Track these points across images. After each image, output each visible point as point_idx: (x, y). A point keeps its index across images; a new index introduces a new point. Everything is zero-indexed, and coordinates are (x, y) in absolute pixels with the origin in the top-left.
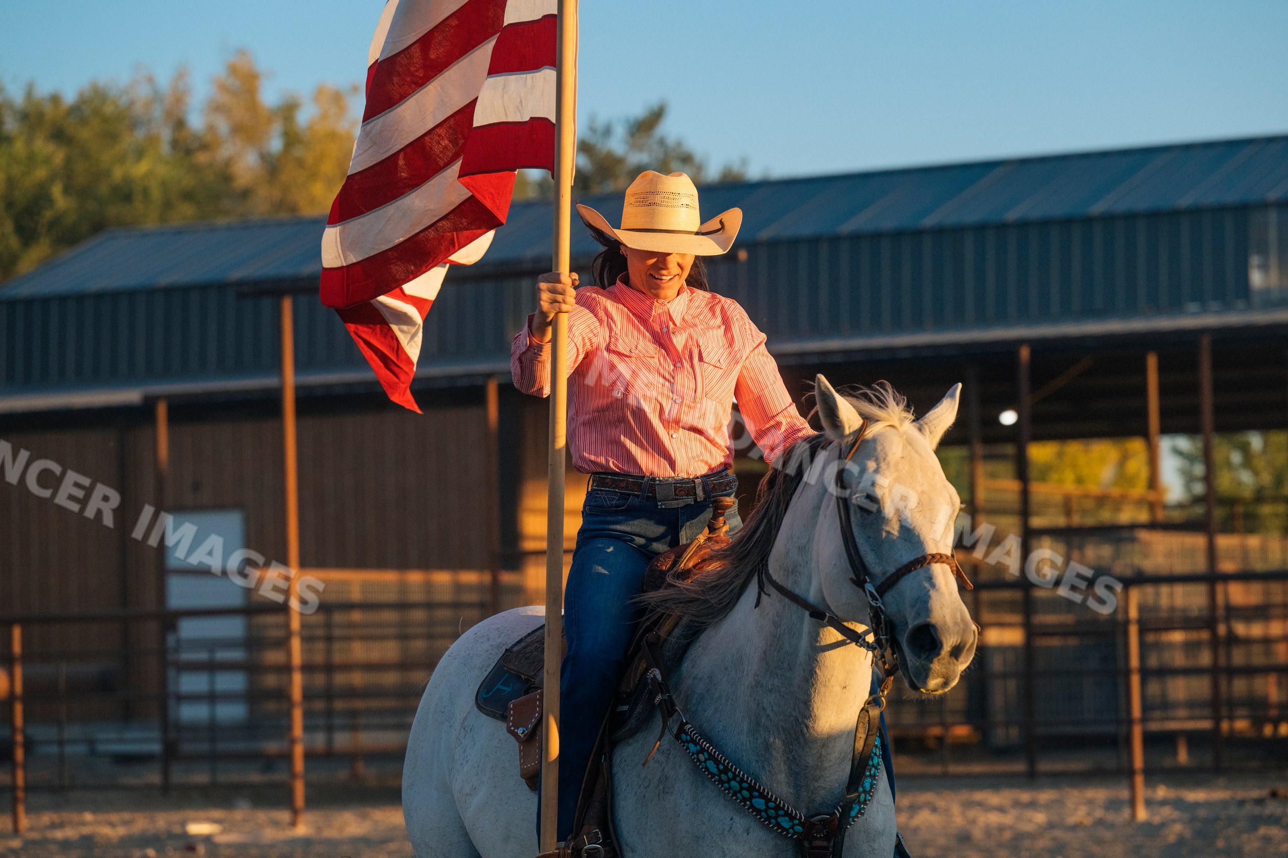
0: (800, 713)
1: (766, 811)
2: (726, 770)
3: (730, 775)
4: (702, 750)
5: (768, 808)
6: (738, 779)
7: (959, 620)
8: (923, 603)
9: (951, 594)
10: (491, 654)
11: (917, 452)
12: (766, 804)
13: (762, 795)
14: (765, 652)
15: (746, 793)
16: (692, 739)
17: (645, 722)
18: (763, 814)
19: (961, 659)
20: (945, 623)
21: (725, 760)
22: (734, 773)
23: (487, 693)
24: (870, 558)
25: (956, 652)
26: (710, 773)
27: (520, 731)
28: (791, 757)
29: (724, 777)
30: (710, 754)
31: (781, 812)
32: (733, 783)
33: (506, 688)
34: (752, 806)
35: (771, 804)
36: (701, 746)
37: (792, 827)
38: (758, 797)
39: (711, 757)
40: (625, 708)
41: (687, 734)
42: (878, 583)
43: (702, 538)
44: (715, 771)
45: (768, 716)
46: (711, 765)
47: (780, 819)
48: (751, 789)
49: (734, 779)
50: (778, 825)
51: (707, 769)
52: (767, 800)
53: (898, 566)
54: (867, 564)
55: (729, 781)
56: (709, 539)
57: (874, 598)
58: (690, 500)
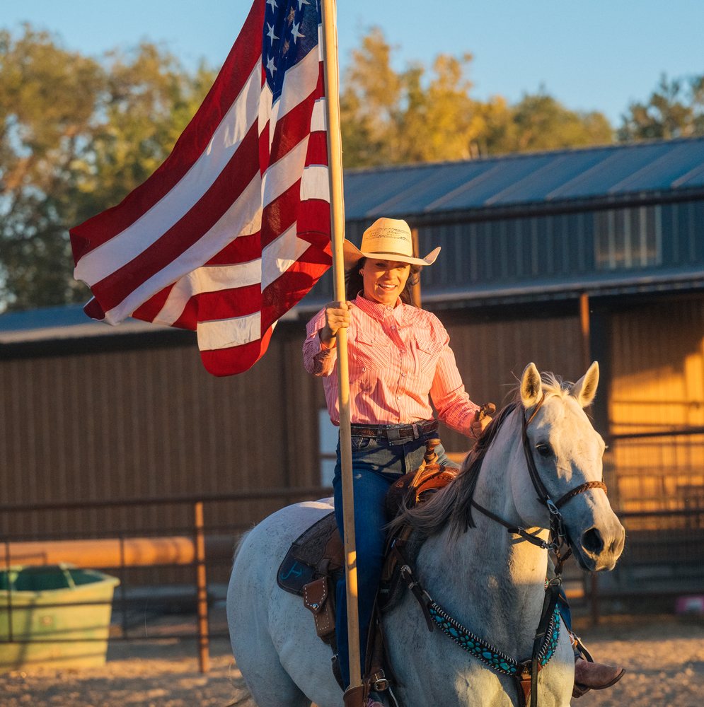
0: (506, 587)
1: (492, 660)
2: (464, 634)
3: (467, 637)
4: (446, 621)
5: (493, 658)
6: (473, 640)
7: (613, 525)
8: (588, 515)
9: (606, 507)
10: (281, 544)
11: (574, 413)
12: (492, 655)
13: (489, 650)
14: (478, 549)
15: (478, 649)
16: (438, 613)
17: (401, 600)
18: (490, 661)
19: (615, 552)
20: (604, 527)
21: (463, 628)
22: (470, 637)
23: (284, 576)
24: (550, 486)
25: (613, 547)
26: (451, 636)
27: (314, 606)
28: (503, 616)
29: (462, 639)
30: (452, 624)
31: (502, 660)
32: (469, 643)
33: (297, 573)
34: (483, 657)
35: (496, 656)
36: (445, 618)
37: (510, 669)
38: (487, 651)
39: (453, 626)
40: (386, 591)
41: (434, 609)
42: (556, 501)
43: (422, 468)
44: (456, 635)
45: (485, 591)
46: (453, 631)
47: (501, 665)
48: (482, 646)
49: (470, 640)
50: (501, 668)
51: (449, 633)
52: (493, 653)
53: (570, 490)
54: (548, 489)
55: (466, 641)
56: (426, 468)
57: (554, 509)
58: (410, 439)
